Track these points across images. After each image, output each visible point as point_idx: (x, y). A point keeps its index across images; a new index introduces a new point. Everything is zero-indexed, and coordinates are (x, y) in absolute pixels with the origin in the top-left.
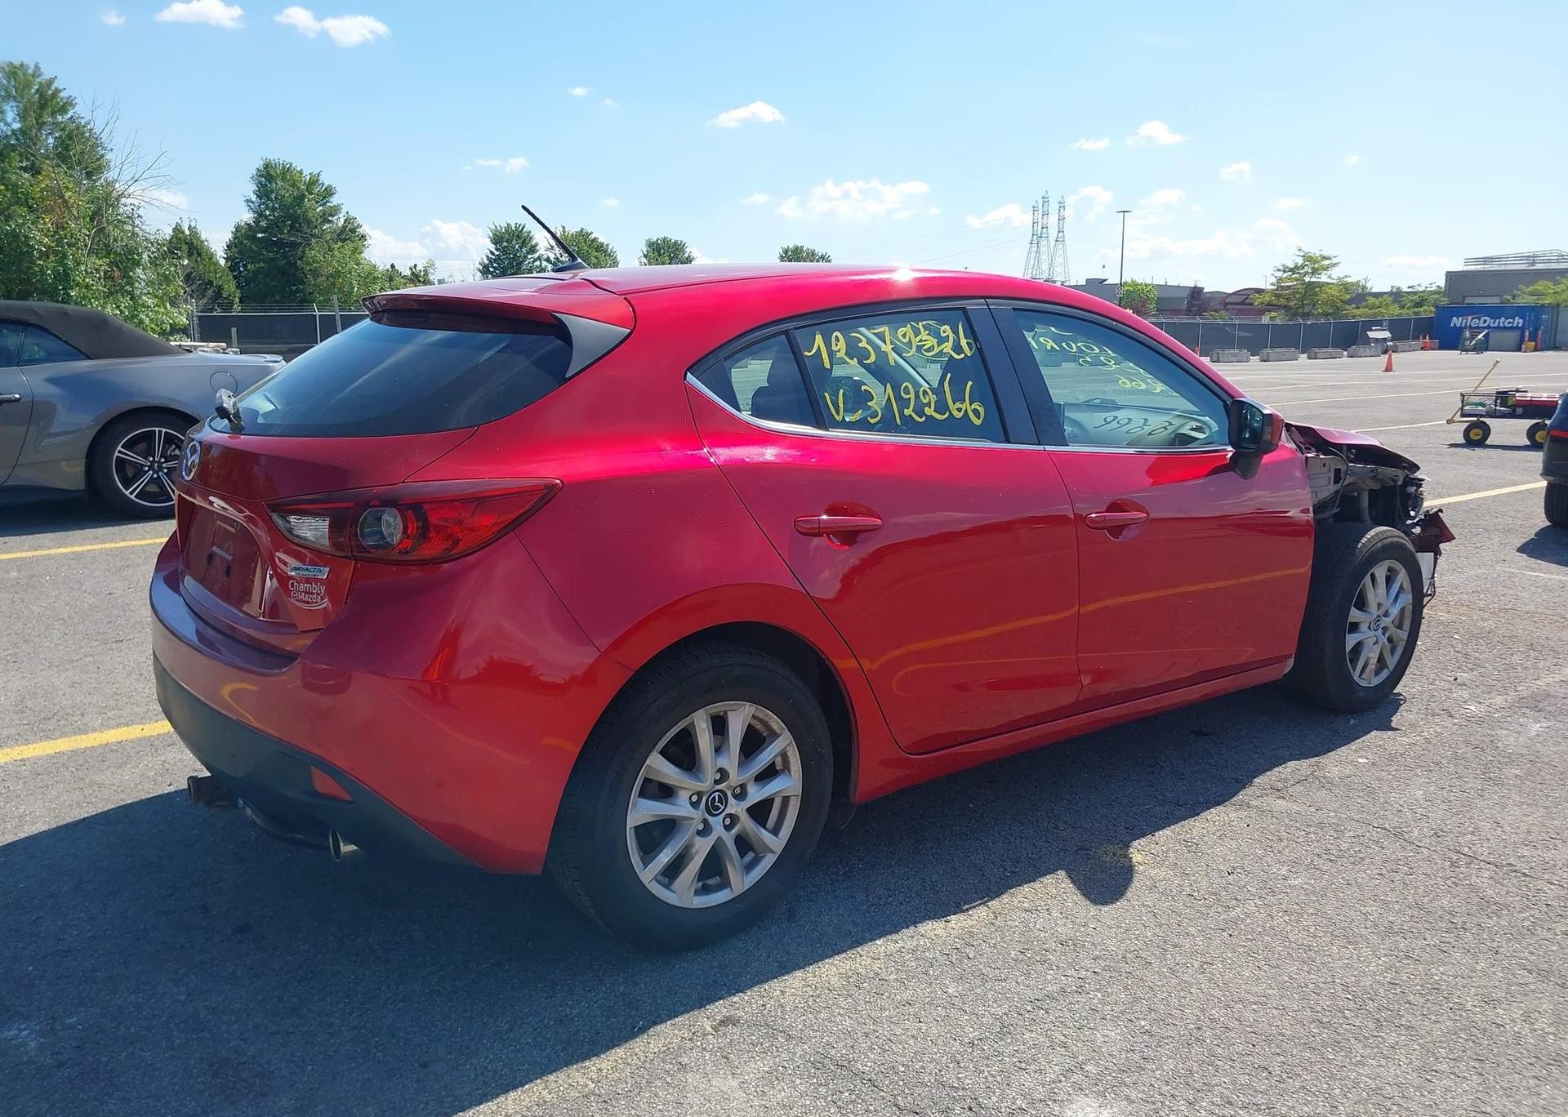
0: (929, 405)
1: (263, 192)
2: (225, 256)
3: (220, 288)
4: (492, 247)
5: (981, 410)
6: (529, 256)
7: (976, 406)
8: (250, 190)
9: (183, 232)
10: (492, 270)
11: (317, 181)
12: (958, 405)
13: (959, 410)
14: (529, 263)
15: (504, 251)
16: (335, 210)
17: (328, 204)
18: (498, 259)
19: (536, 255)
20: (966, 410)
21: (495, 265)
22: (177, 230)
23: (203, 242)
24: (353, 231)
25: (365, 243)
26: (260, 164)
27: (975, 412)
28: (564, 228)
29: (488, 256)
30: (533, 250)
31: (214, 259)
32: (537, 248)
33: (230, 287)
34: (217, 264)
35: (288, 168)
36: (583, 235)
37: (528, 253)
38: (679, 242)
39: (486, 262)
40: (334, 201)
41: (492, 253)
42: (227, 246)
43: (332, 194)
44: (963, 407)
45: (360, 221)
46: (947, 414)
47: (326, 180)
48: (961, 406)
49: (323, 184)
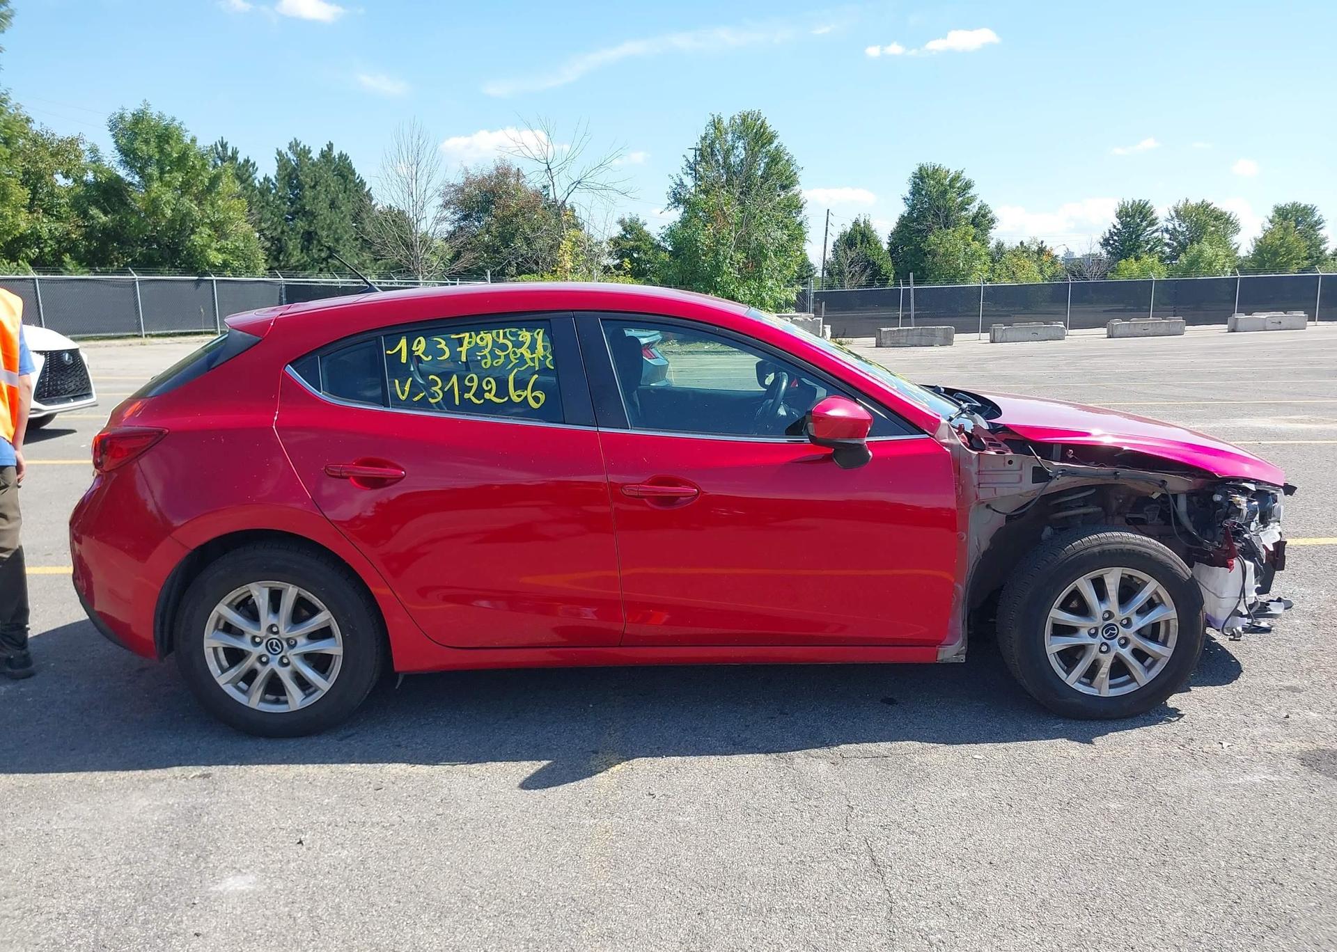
0: (490, 391)
1: (916, 191)
2: (889, 241)
3: (880, 266)
4: (1116, 221)
5: (542, 397)
6: (1148, 229)
7: (537, 393)
8: (906, 189)
9: (859, 225)
10: (1111, 242)
11: (959, 177)
12: (519, 392)
13: (519, 396)
14: (1147, 235)
15: (1125, 225)
16: (972, 199)
17: (967, 195)
18: (1119, 233)
19: (1155, 228)
20: (526, 396)
21: (1115, 238)
22: (856, 223)
23: (872, 232)
24: (984, 216)
25: (994, 225)
26: (916, 169)
27: (536, 399)
28: (1187, 201)
29: (1110, 230)
30: (1152, 223)
31: (879, 245)
32: (1158, 221)
33: (888, 266)
34: (880, 248)
35: (937, 169)
36: (1204, 208)
37: (1147, 227)
38: (1310, 206)
39: (1108, 235)
40: (972, 192)
41: (1115, 227)
42: (892, 234)
43: (970, 187)
44: (524, 394)
45: (991, 207)
46: (506, 399)
47: (967, 176)
48: (522, 393)
49: (965, 179)
